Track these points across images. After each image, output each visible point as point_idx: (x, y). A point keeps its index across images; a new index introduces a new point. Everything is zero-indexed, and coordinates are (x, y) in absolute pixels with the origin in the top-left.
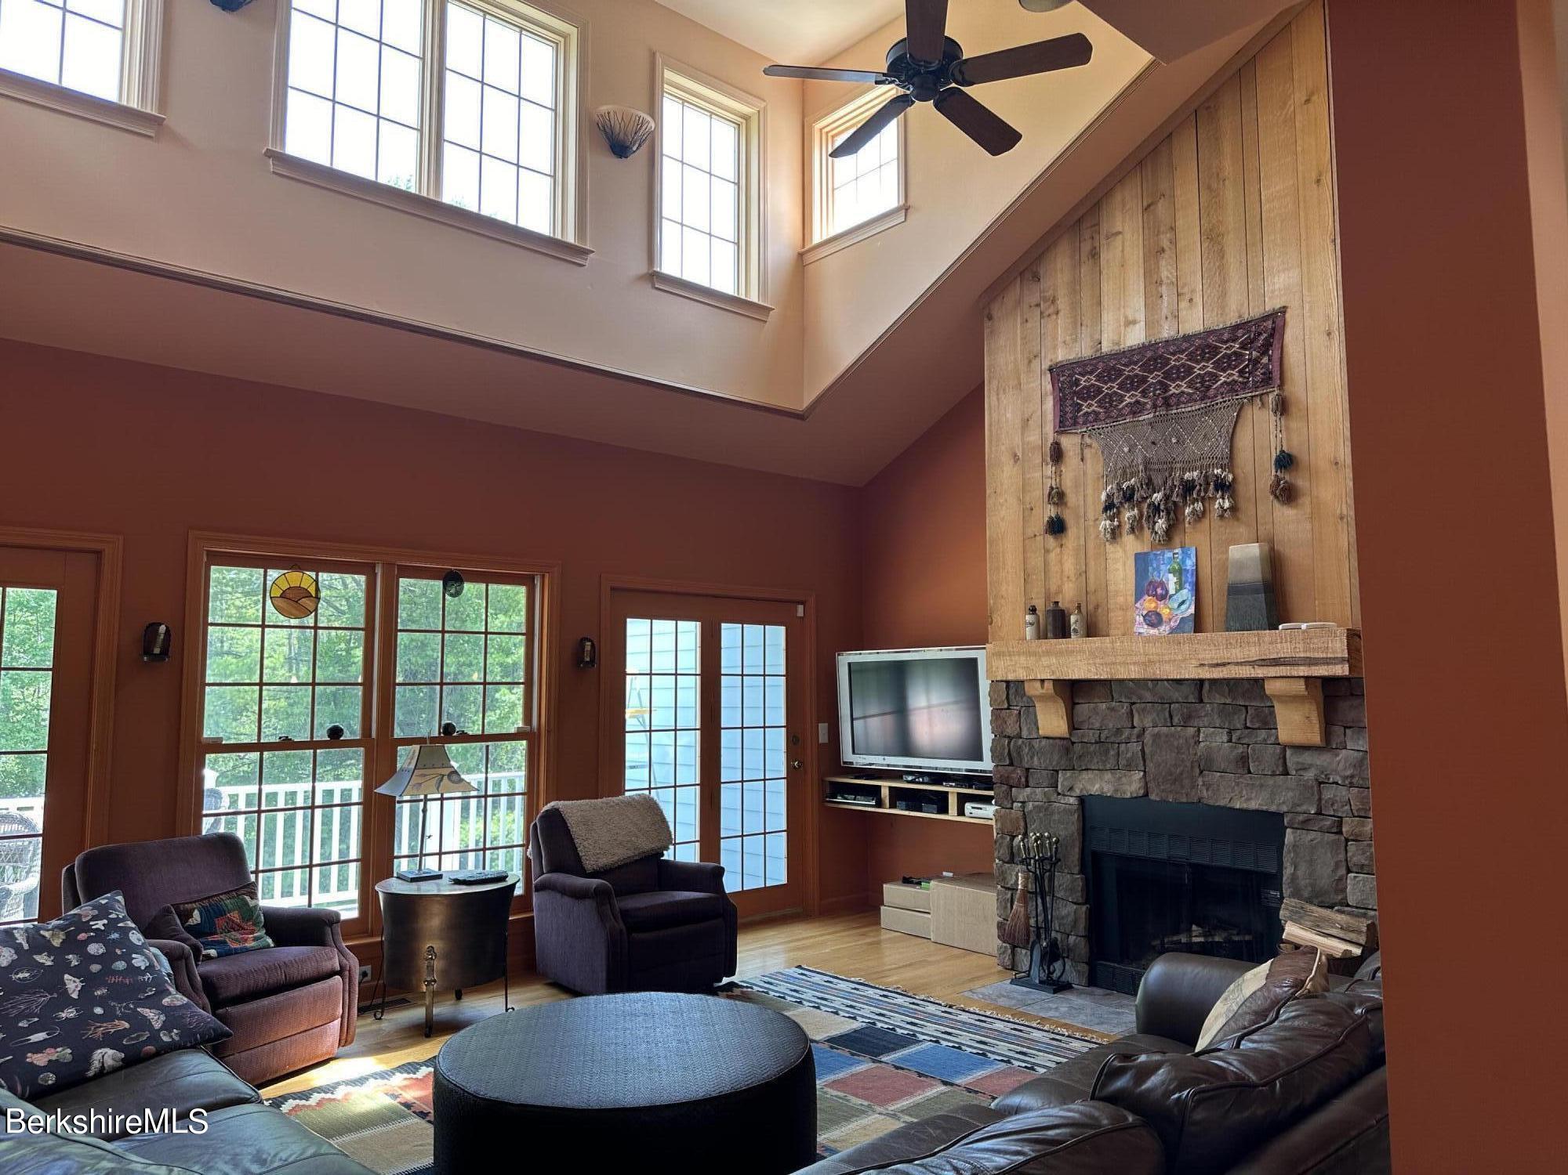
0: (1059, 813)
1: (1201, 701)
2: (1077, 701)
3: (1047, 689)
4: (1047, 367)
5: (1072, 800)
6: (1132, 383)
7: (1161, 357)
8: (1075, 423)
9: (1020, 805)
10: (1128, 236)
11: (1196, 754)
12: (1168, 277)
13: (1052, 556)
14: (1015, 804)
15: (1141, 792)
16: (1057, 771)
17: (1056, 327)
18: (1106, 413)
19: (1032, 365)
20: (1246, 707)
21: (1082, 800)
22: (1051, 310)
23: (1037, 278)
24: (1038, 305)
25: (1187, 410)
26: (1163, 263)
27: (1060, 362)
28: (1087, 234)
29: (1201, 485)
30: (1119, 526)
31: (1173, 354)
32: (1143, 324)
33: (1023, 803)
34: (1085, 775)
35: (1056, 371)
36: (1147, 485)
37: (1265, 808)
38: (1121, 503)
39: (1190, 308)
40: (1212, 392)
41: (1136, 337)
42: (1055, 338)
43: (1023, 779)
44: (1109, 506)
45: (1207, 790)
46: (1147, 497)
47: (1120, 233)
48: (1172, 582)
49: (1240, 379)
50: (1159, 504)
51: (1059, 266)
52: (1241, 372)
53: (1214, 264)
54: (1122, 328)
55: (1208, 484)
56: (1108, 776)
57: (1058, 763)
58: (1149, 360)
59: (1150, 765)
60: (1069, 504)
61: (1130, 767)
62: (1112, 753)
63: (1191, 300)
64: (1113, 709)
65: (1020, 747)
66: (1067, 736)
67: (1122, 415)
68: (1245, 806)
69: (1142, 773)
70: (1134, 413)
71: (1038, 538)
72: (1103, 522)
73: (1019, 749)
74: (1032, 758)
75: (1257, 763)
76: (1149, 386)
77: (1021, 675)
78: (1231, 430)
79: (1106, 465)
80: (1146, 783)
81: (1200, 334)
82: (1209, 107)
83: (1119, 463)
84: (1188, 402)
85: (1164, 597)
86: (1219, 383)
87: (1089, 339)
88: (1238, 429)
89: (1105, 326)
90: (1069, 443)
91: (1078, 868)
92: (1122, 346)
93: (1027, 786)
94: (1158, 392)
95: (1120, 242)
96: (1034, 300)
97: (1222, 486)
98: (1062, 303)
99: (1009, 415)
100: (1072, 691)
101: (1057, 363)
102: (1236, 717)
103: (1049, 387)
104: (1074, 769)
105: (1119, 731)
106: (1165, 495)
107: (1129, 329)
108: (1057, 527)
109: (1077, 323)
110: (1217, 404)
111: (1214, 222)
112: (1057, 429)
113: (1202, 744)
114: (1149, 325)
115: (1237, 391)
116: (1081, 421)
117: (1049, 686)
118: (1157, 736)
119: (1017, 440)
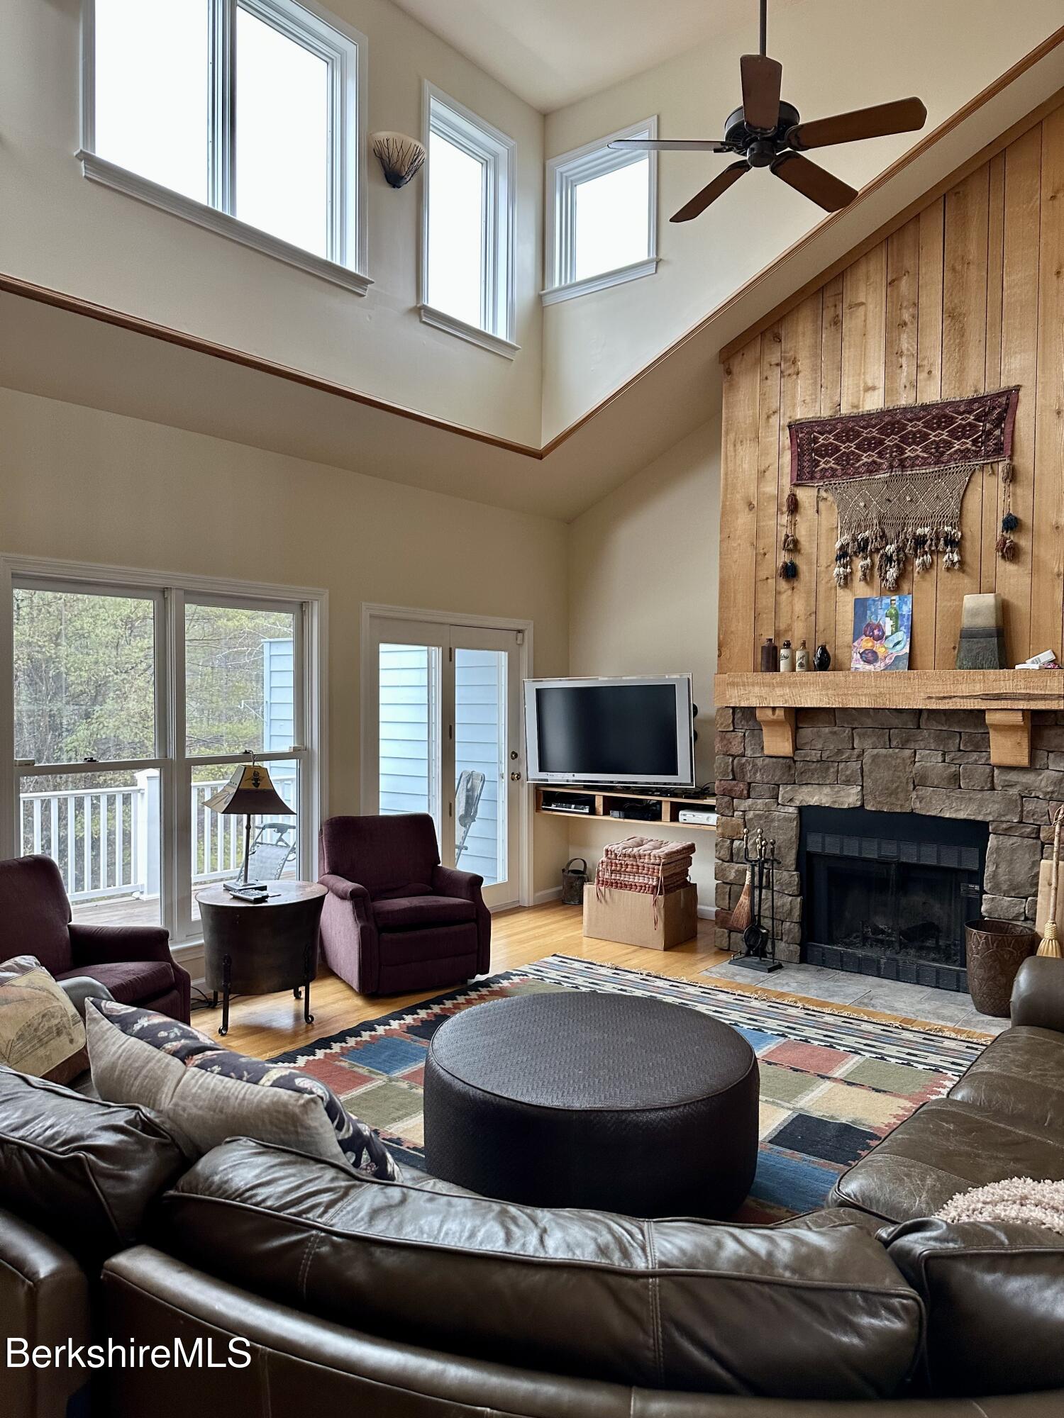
0: (779, 821)
1: (919, 728)
2: (801, 726)
3: (778, 716)
4: (787, 424)
5: (791, 810)
6: (869, 444)
7: (898, 422)
8: (812, 478)
9: (741, 813)
10: (871, 307)
11: (911, 772)
12: (908, 350)
13: (784, 597)
14: (736, 813)
15: (859, 804)
16: (778, 785)
17: (795, 387)
18: (842, 470)
19: (771, 420)
20: (960, 733)
21: (801, 809)
22: (790, 371)
23: (778, 339)
24: (779, 365)
25: (921, 472)
26: (904, 336)
27: (799, 420)
28: (829, 302)
29: (932, 540)
30: (851, 573)
31: (910, 421)
32: (882, 390)
33: (744, 811)
34: (805, 789)
35: (795, 428)
36: (881, 537)
37: (972, 817)
38: (855, 553)
39: (929, 379)
40: (945, 458)
41: (874, 403)
42: (794, 397)
43: (745, 792)
44: (843, 554)
45: (920, 802)
46: (881, 549)
47: (862, 304)
48: (888, 625)
49: (974, 448)
50: (891, 555)
51: (800, 329)
52: (975, 442)
53: (954, 341)
54: (862, 392)
55: (938, 539)
56: (827, 790)
57: (780, 778)
58: (887, 424)
59: (868, 783)
60: (802, 551)
61: (848, 782)
62: (832, 770)
63: (930, 372)
64: (835, 733)
65: (744, 764)
66: (791, 755)
67: (859, 473)
68: (954, 816)
69: (860, 788)
70: (870, 472)
71: (769, 581)
72: (837, 569)
73: (742, 766)
74: (755, 774)
75: (967, 780)
76: (886, 448)
77: (754, 702)
78: (962, 493)
79: (842, 518)
80: (863, 796)
81: (938, 404)
82: (959, 193)
83: (854, 518)
84: (922, 465)
85: (879, 638)
86: (953, 449)
87: (828, 401)
88: (968, 493)
89: (845, 391)
90: (806, 496)
91: (794, 866)
92: (860, 410)
93: (749, 797)
94: (894, 454)
95: (863, 313)
96: (775, 360)
97: (952, 542)
98: (804, 364)
99: (746, 466)
100: (799, 717)
101: (796, 420)
102: (951, 741)
103: (788, 441)
104: (794, 783)
105: (840, 752)
106: (898, 546)
107: (868, 394)
108: (790, 572)
109: (817, 385)
110: (950, 468)
111: (956, 301)
112: (795, 481)
113: (917, 764)
114: (889, 392)
115: (969, 458)
116: (818, 475)
117: (780, 714)
118: (875, 757)
119: (753, 489)
